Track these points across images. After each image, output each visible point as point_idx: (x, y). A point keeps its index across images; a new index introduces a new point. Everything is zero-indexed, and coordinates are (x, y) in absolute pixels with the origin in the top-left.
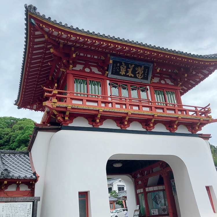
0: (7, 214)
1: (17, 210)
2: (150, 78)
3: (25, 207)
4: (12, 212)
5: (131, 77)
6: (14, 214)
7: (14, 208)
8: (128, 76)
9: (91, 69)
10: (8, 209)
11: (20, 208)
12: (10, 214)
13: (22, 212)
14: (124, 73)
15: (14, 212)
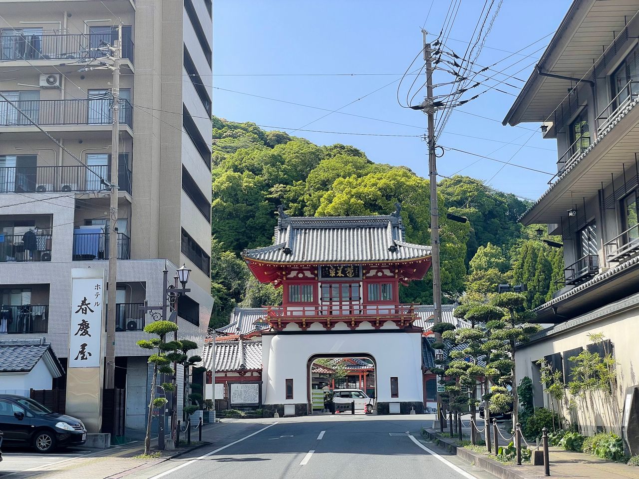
2: (361, 275)
3: (254, 386)
5: (342, 277)
7: (248, 387)
8: (338, 277)
9: (304, 274)
10: (244, 387)
11: (251, 387)
12: (246, 390)
13: (253, 389)
14: (334, 275)
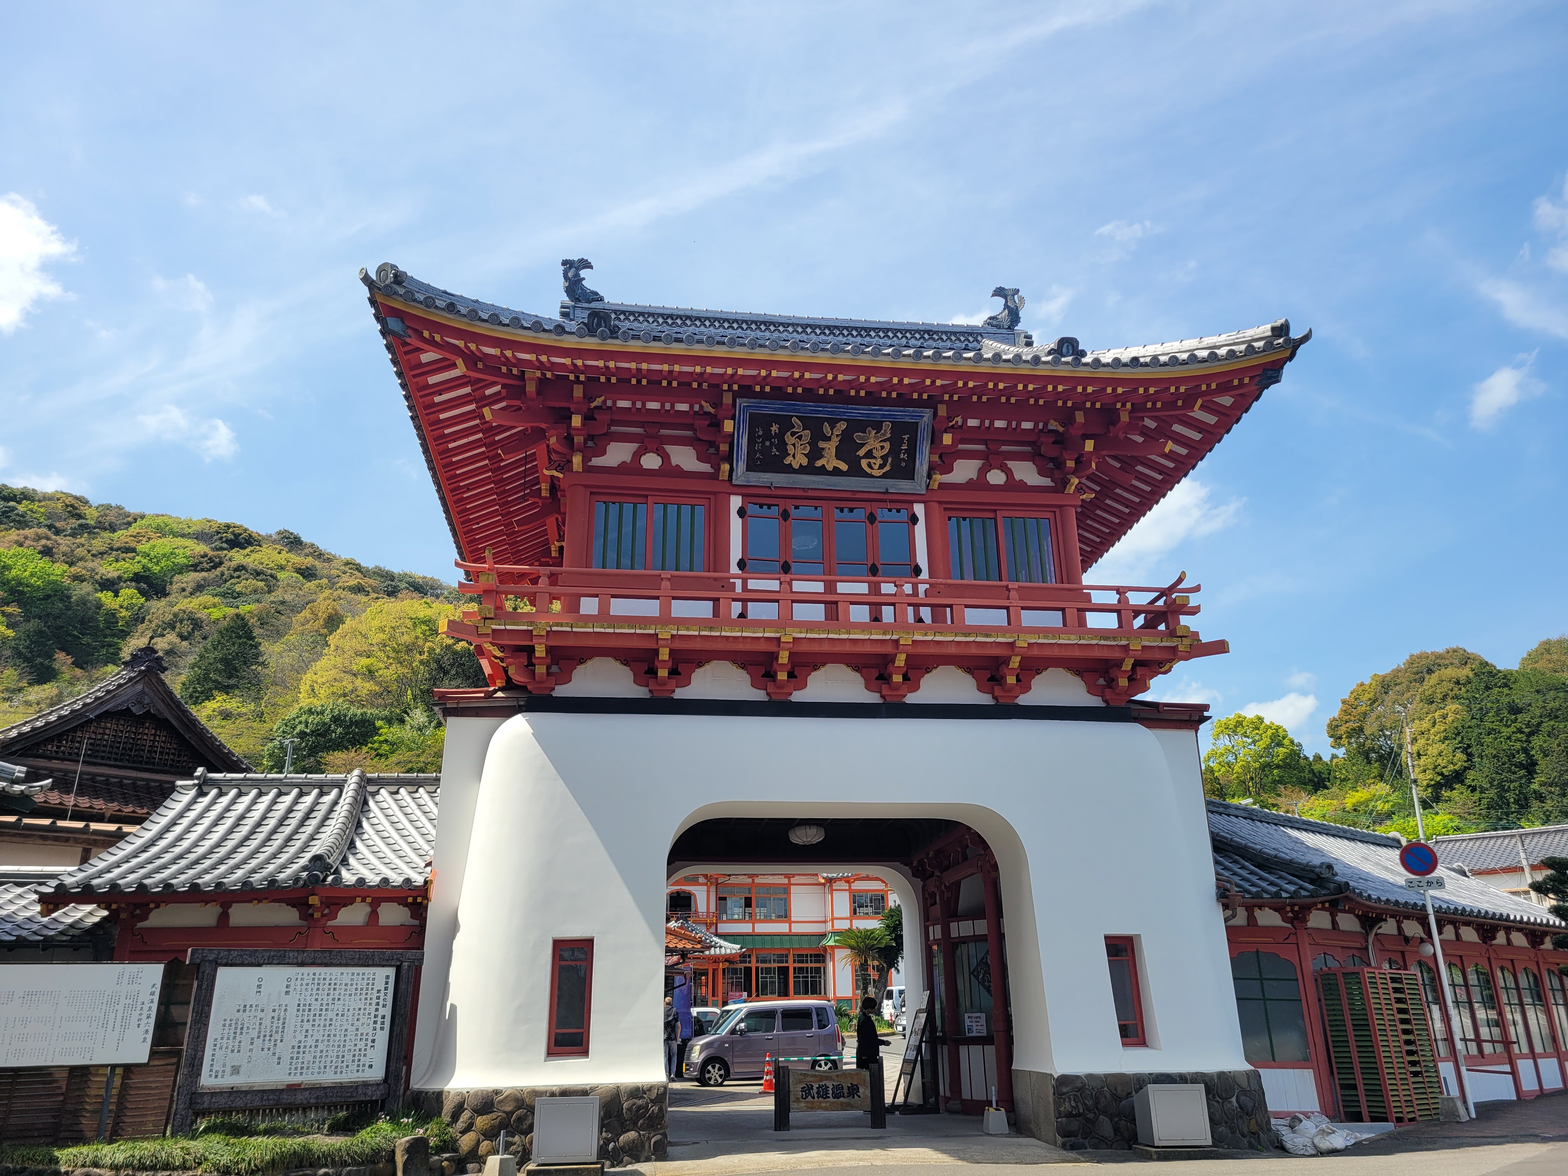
0: (302, 1003)
1: (337, 992)
2: (922, 467)
3: (366, 981)
4: (320, 998)
5: (837, 472)
6: (328, 1004)
7: (327, 986)
8: (822, 471)
9: (665, 457)
10: (304, 987)
11: (349, 987)
12: (314, 1002)
13: (358, 997)
14: (805, 462)
15: (325, 997)
